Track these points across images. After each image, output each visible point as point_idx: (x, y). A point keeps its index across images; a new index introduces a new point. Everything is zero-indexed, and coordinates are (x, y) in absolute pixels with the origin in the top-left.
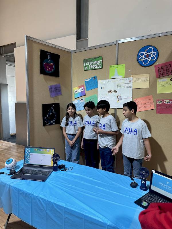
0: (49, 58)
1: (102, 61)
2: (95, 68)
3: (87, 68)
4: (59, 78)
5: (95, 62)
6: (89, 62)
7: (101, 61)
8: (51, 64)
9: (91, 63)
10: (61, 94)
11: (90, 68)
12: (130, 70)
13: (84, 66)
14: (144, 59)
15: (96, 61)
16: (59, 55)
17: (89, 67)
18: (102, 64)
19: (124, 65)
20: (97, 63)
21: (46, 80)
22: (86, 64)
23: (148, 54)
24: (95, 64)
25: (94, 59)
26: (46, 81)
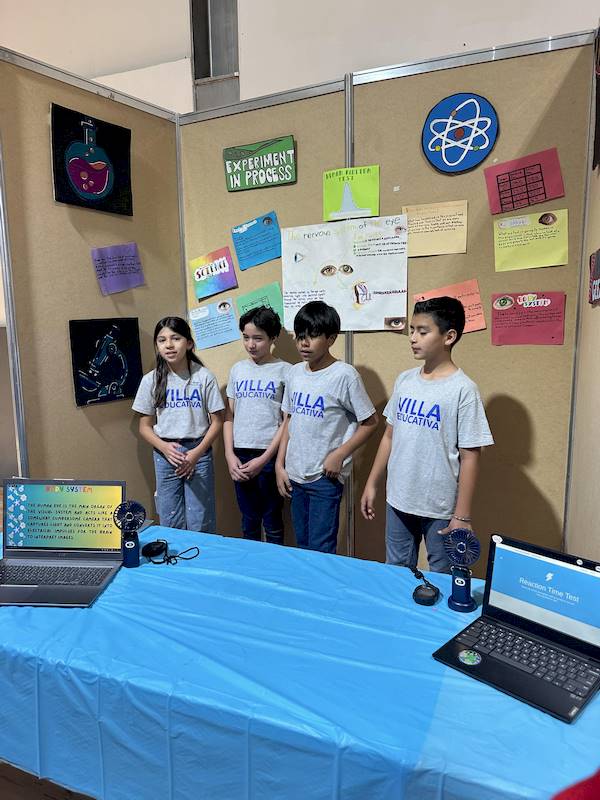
0: (89, 138)
1: (295, 155)
2: (270, 180)
3: (238, 182)
4: (131, 220)
5: (268, 160)
6: (247, 157)
7: (291, 152)
8: (99, 165)
9: (253, 161)
10: (141, 283)
11: (251, 179)
12: (396, 189)
13: (227, 176)
14: (447, 143)
15: (270, 156)
16: (128, 132)
17: (247, 177)
18: (296, 165)
19: (375, 169)
20: (276, 163)
21: (80, 228)
22: (232, 167)
23: (461, 124)
24: (269, 166)
25: (266, 145)
26: (79, 232)
